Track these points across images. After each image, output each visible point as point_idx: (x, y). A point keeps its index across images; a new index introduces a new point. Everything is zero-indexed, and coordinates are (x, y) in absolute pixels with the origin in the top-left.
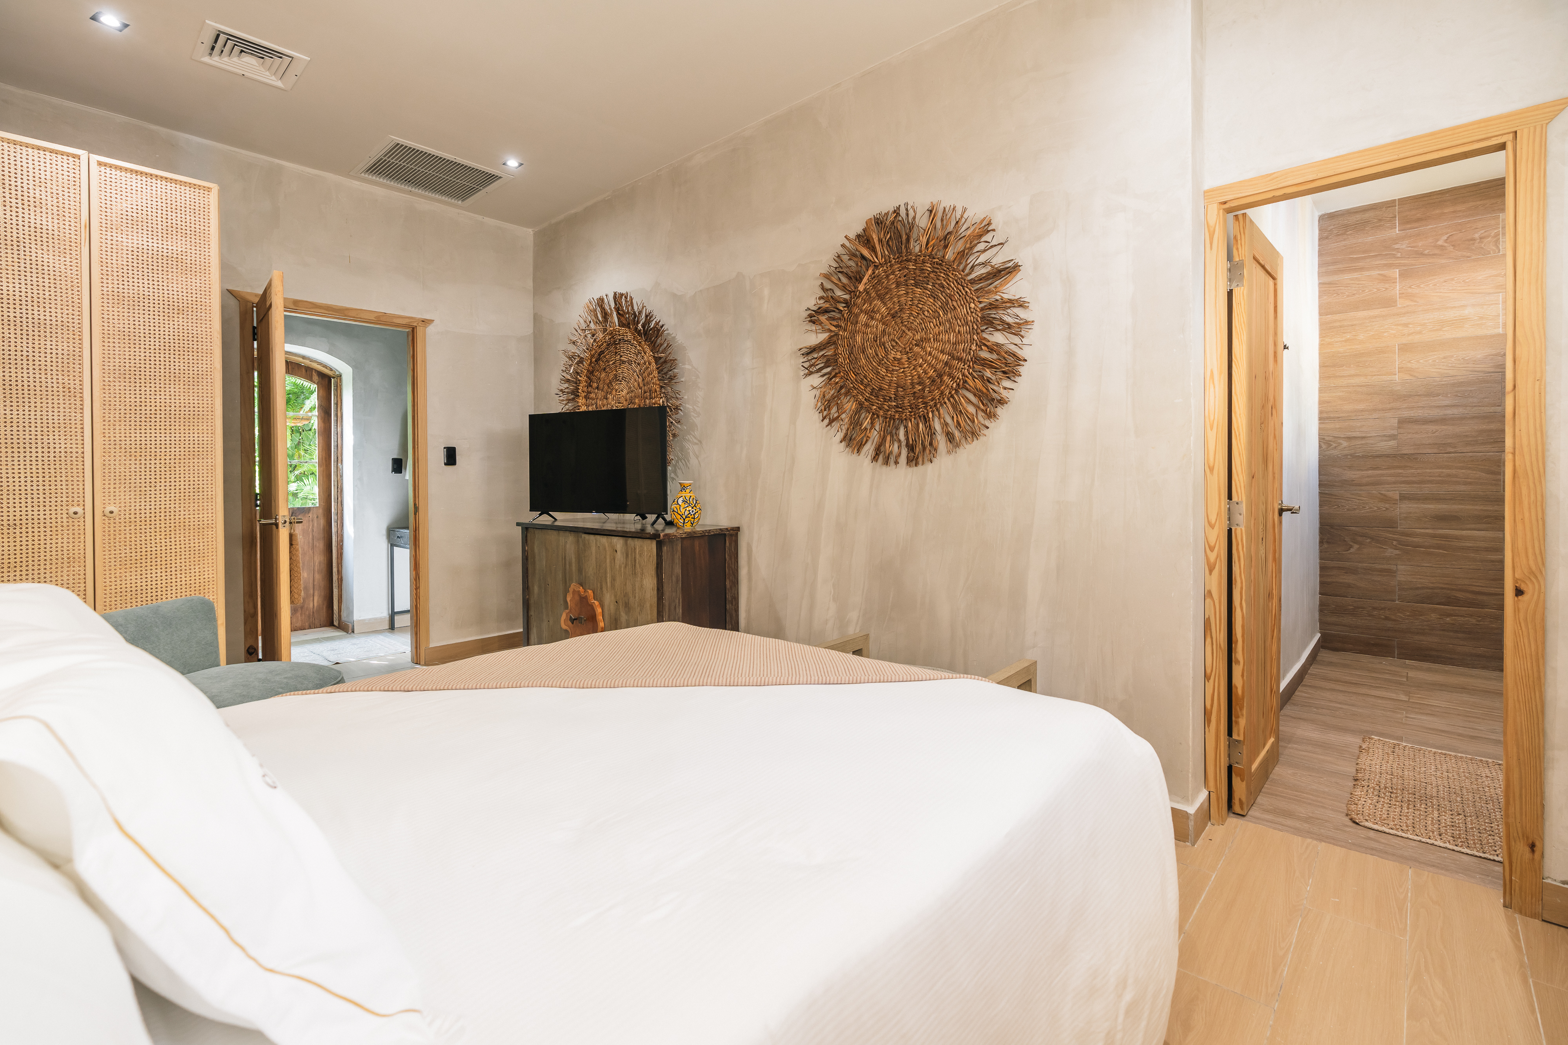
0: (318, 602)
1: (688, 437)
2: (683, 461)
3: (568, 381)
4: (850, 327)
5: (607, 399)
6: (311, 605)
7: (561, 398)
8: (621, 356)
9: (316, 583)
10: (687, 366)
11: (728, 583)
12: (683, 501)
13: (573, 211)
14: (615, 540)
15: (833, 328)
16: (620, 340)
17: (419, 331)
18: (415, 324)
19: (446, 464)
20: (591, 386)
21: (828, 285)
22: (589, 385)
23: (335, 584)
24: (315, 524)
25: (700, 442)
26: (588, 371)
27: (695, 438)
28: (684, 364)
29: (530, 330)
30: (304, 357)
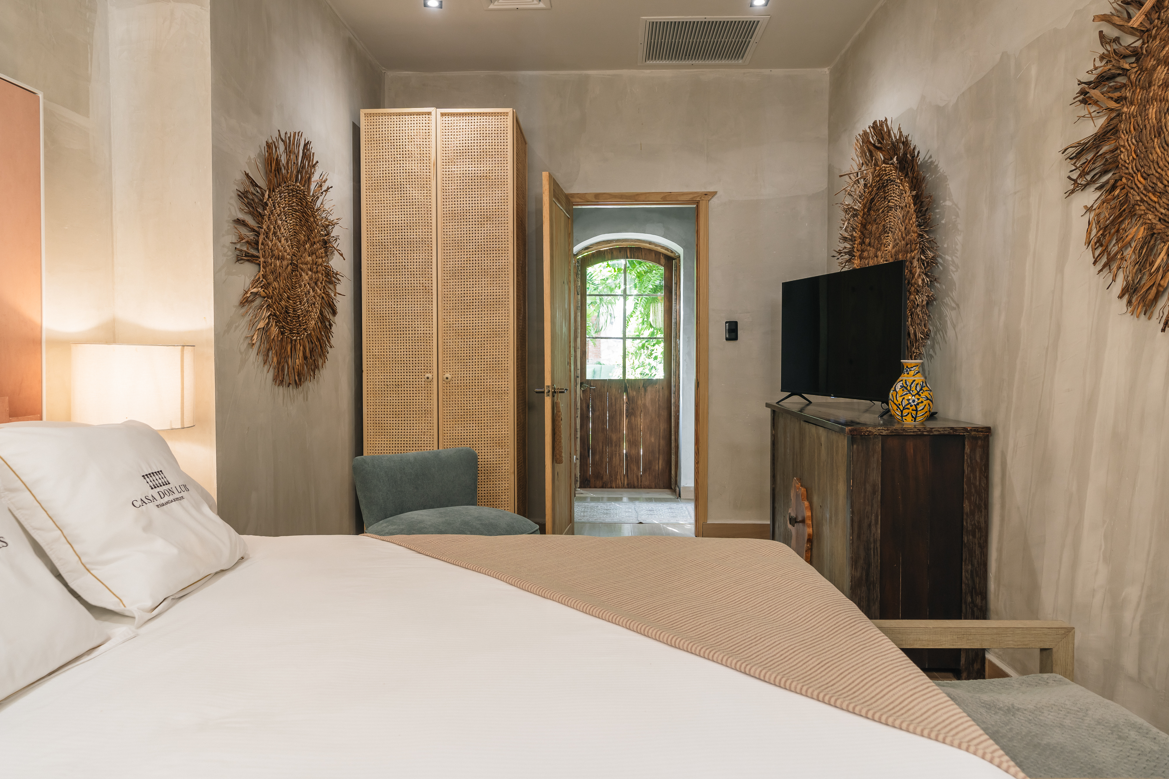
0: (662, 465)
1: (947, 300)
2: (941, 332)
3: (845, 239)
4: (1139, 94)
5: (877, 257)
6: (657, 468)
7: (840, 261)
8: (889, 202)
9: (661, 448)
10: (948, 203)
11: (966, 505)
12: (902, 387)
13: (857, 33)
14: (821, 430)
15: (1113, 105)
16: (887, 180)
17: (702, 205)
18: (698, 199)
19: (727, 339)
20: (864, 243)
21: (1111, 32)
22: (862, 243)
23: (673, 451)
24: (661, 395)
25: (958, 305)
26: (862, 224)
27: (954, 301)
28: (945, 201)
29: (824, 185)
30: (650, 243)
